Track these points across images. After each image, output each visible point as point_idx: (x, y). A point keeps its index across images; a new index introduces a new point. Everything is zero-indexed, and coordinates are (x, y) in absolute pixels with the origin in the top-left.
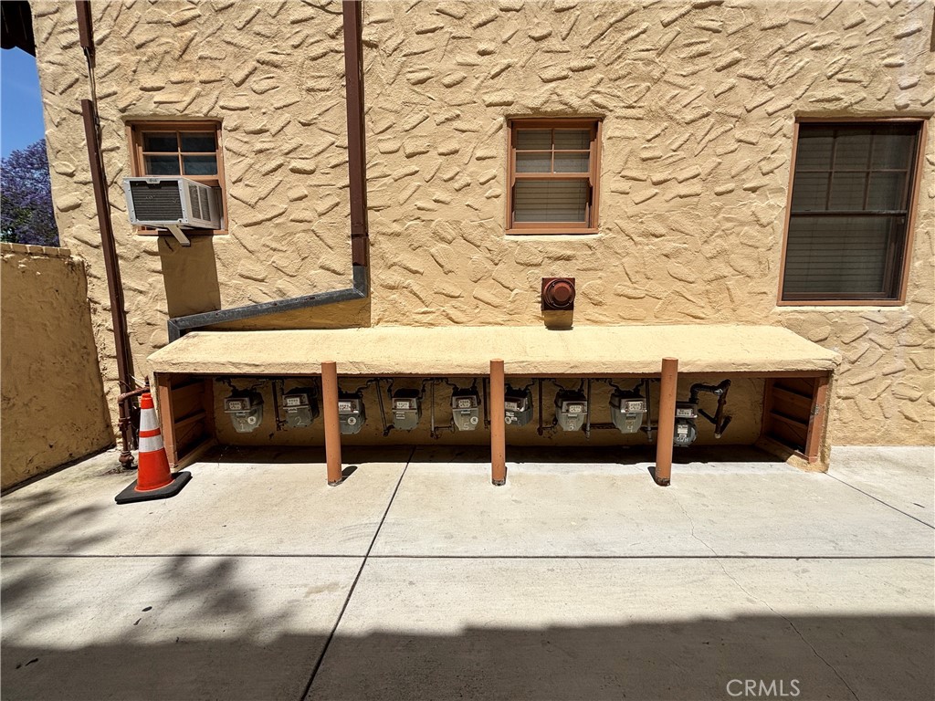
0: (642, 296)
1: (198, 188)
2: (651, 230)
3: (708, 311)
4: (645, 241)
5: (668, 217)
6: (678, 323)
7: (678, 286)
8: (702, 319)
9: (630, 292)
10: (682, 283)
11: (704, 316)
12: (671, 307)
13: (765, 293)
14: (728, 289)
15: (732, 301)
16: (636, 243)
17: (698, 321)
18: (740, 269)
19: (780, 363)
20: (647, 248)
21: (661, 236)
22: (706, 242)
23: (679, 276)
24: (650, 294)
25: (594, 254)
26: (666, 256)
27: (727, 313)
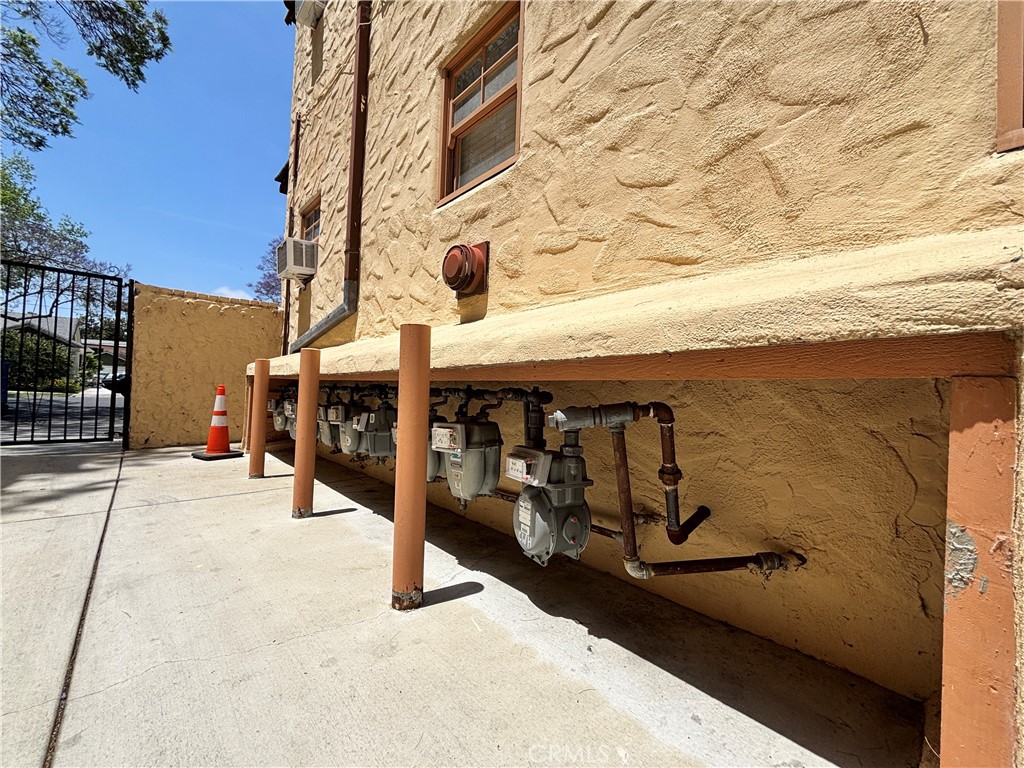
0: (572, 243)
1: (304, 247)
2: (586, 112)
3: (714, 239)
4: (577, 138)
5: (614, 72)
6: (636, 284)
7: (638, 201)
8: (694, 262)
9: (555, 242)
10: (646, 192)
11: (698, 253)
12: (624, 252)
13: (917, 126)
14: (767, 164)
15: (783, 192)
16: (563, 151)
17: (684, 269)
18: (805, 95)
19: (706, 319)
20: (579, 150)
21: (603, 114)
22: (698, 75)
23: (638, 179)
24: (586, 236)
25: (509, 195)
26: (613, 148)
27: (769, 229)
